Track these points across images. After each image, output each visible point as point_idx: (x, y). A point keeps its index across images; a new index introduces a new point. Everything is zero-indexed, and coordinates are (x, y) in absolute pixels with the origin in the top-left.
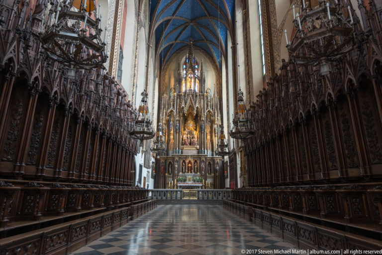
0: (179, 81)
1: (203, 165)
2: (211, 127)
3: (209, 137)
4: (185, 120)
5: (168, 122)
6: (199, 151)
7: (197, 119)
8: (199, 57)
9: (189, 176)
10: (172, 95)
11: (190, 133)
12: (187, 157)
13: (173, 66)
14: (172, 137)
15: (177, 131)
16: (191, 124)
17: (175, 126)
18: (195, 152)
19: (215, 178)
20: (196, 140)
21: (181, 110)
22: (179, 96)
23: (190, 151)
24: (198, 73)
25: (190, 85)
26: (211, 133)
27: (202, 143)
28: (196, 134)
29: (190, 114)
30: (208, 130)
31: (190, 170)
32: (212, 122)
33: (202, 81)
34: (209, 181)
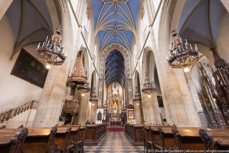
0: (112, 92)
1: (119, 116)
2: (121, 104)
3: (120, 107)
4: (114, 102)
5: (109, 103)
6: (118, 111)
7: (117, 102)
8: (117, 84)
9: (115, 119)
10: (110, 95)
11: (115, 106)
12: (114, 113)
13: (110, 86)
14: (110, 107)
15: (112, 106)
16: (115, 103)
17: (111, 105)
18: (116, 112)
19: (122, 119)
20: (117, 108)
21: (113, 100)
22: (112, 96)
23: (115, 112)
24: (117, 88)
25: (115, 92)
26: (121, 106)
27: (118, 109)
28: (117, 106)
29: (115, 100)
30: (120, 105)
31: (115, 117)
32: (121, 103)
33: (118, 91)
34: (120, 120)
